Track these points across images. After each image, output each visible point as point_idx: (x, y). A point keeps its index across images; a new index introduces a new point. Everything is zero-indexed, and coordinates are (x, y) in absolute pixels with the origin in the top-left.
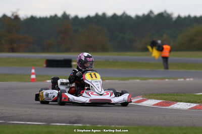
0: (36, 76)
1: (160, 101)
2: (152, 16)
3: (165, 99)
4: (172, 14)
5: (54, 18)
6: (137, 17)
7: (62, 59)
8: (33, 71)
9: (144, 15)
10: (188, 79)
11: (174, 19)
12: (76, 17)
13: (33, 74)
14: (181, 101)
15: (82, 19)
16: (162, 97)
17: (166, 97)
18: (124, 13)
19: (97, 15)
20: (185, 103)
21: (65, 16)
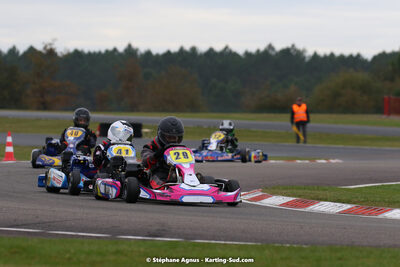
1: (291, 199)
2: (273, 53)
3: (299, 196)
4: (304, 51)
5: (112, 54)
6: (247, 54)
9: (258, 51)
10: (332, 161)
11: (307, 59)
12: (148, 53)
14: (326, 200)
15: (157, 55)
16: (295, 191)
17: (300, 192)
18: (226, 48)
19: (182, 50)
20: (332, 204)
21: (130, 51)
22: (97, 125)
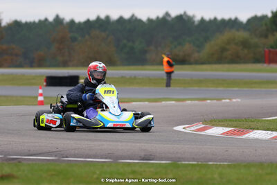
0: (44, 98)
1: (230, 129)
2: (169, 19)
3: (235, 127)
4: (194, 17)
6: (150, 20)
7: (66, 75)
8: (40, 91)
9: (158, 18)
10: (234, 100)
11: (196, 23)
12: (72, 22)
13: (41, 95)
16: (230, 123)
18: (133, 15)
19: (98, 19)
20: (264, 132)
21: (58, 20)
22: (44, 78)
